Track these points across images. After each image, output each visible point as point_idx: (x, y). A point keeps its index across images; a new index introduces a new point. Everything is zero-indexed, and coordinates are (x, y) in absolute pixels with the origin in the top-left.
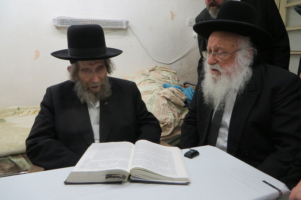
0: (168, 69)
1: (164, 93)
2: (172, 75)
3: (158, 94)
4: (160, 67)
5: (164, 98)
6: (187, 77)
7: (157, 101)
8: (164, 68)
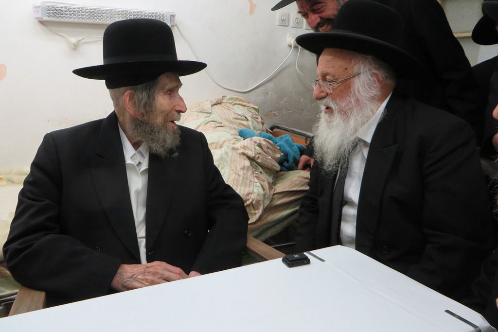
0: (243, 101)
1: (244, 147)
2: (251, 114)
3: (233, 149)
4: (231, 99)
5: (245, 157)
6: (276, 115)
7: (231, 162)
8: (236, 99)
